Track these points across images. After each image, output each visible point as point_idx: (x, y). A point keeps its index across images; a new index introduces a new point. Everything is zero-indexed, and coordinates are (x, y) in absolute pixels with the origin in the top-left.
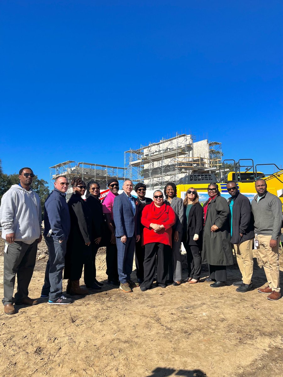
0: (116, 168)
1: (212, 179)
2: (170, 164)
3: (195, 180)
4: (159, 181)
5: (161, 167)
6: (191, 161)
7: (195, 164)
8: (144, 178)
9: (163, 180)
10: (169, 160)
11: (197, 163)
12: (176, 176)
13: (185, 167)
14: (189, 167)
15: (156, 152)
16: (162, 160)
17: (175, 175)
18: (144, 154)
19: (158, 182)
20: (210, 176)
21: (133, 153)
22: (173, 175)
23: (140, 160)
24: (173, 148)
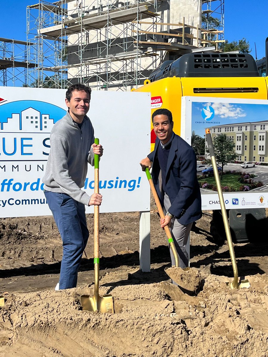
0: (10, 41)
1: (246, 66)
2: (122, 37)
3: (206, 67)
4: (99, 72)
5: (105, 41)
6: (166, 32)
7: (174, 39)
8: (69, 63)
9: (109, 70)
10: (121, 26)
11: (178, 35)
12: (136, 62)
13: (153, 42)
14: (160, 43)
15: (94, 9)
16: (106, 26)
17: (132, 59)
18: (69, 13)
19: (97, 73)
20: (243, 59)
21: (44, 9)
22: (128, 59)
23: (61, 25)
24: (129, 3)
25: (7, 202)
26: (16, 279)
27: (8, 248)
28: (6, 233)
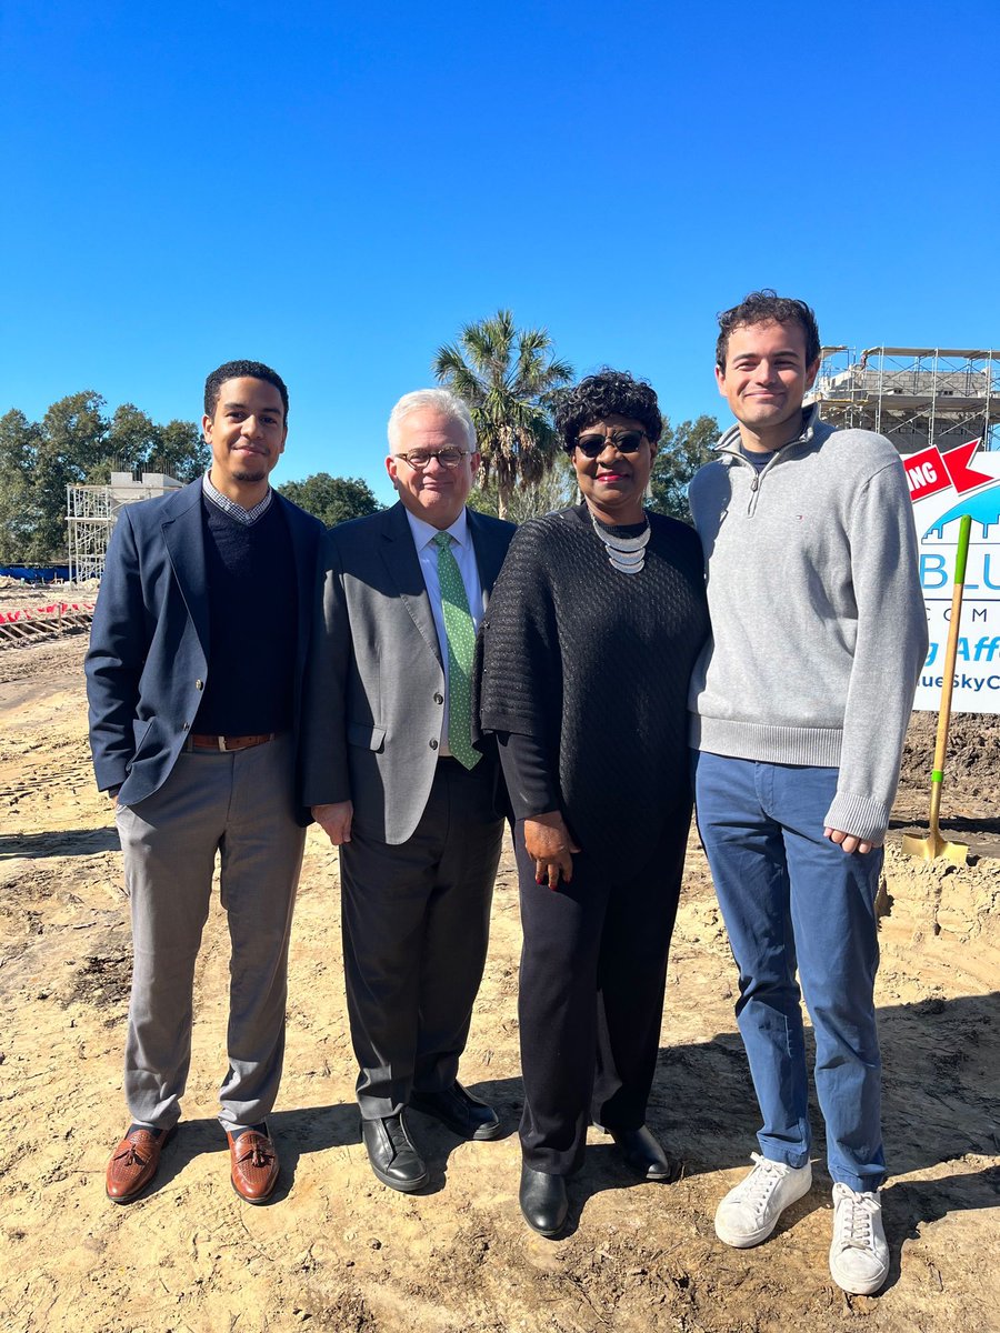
25: (985, 683)
26: (996, 840)
27: (986, 782)
28: (985, 754)
